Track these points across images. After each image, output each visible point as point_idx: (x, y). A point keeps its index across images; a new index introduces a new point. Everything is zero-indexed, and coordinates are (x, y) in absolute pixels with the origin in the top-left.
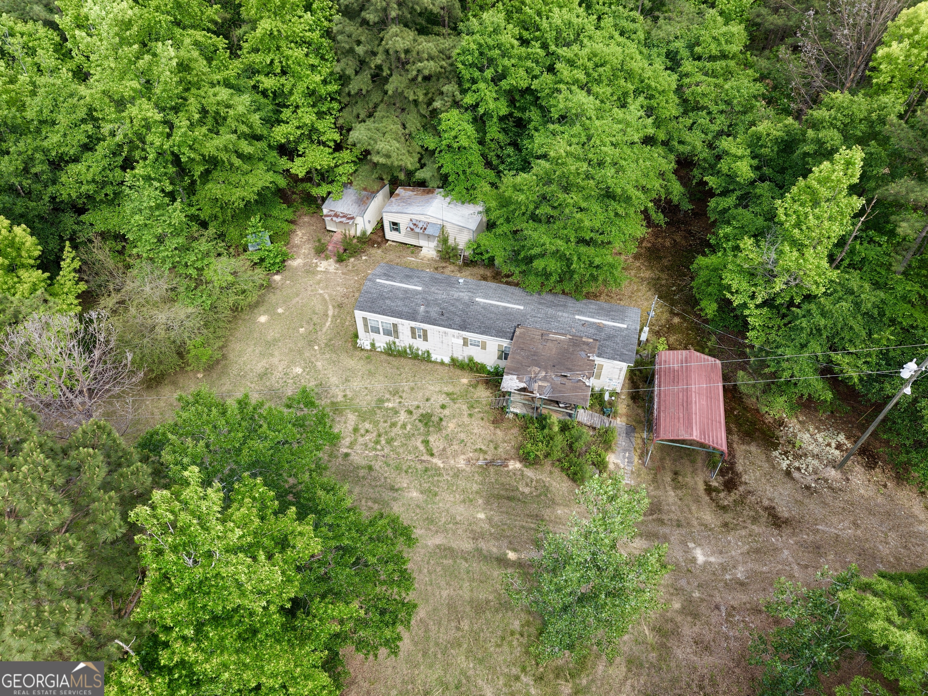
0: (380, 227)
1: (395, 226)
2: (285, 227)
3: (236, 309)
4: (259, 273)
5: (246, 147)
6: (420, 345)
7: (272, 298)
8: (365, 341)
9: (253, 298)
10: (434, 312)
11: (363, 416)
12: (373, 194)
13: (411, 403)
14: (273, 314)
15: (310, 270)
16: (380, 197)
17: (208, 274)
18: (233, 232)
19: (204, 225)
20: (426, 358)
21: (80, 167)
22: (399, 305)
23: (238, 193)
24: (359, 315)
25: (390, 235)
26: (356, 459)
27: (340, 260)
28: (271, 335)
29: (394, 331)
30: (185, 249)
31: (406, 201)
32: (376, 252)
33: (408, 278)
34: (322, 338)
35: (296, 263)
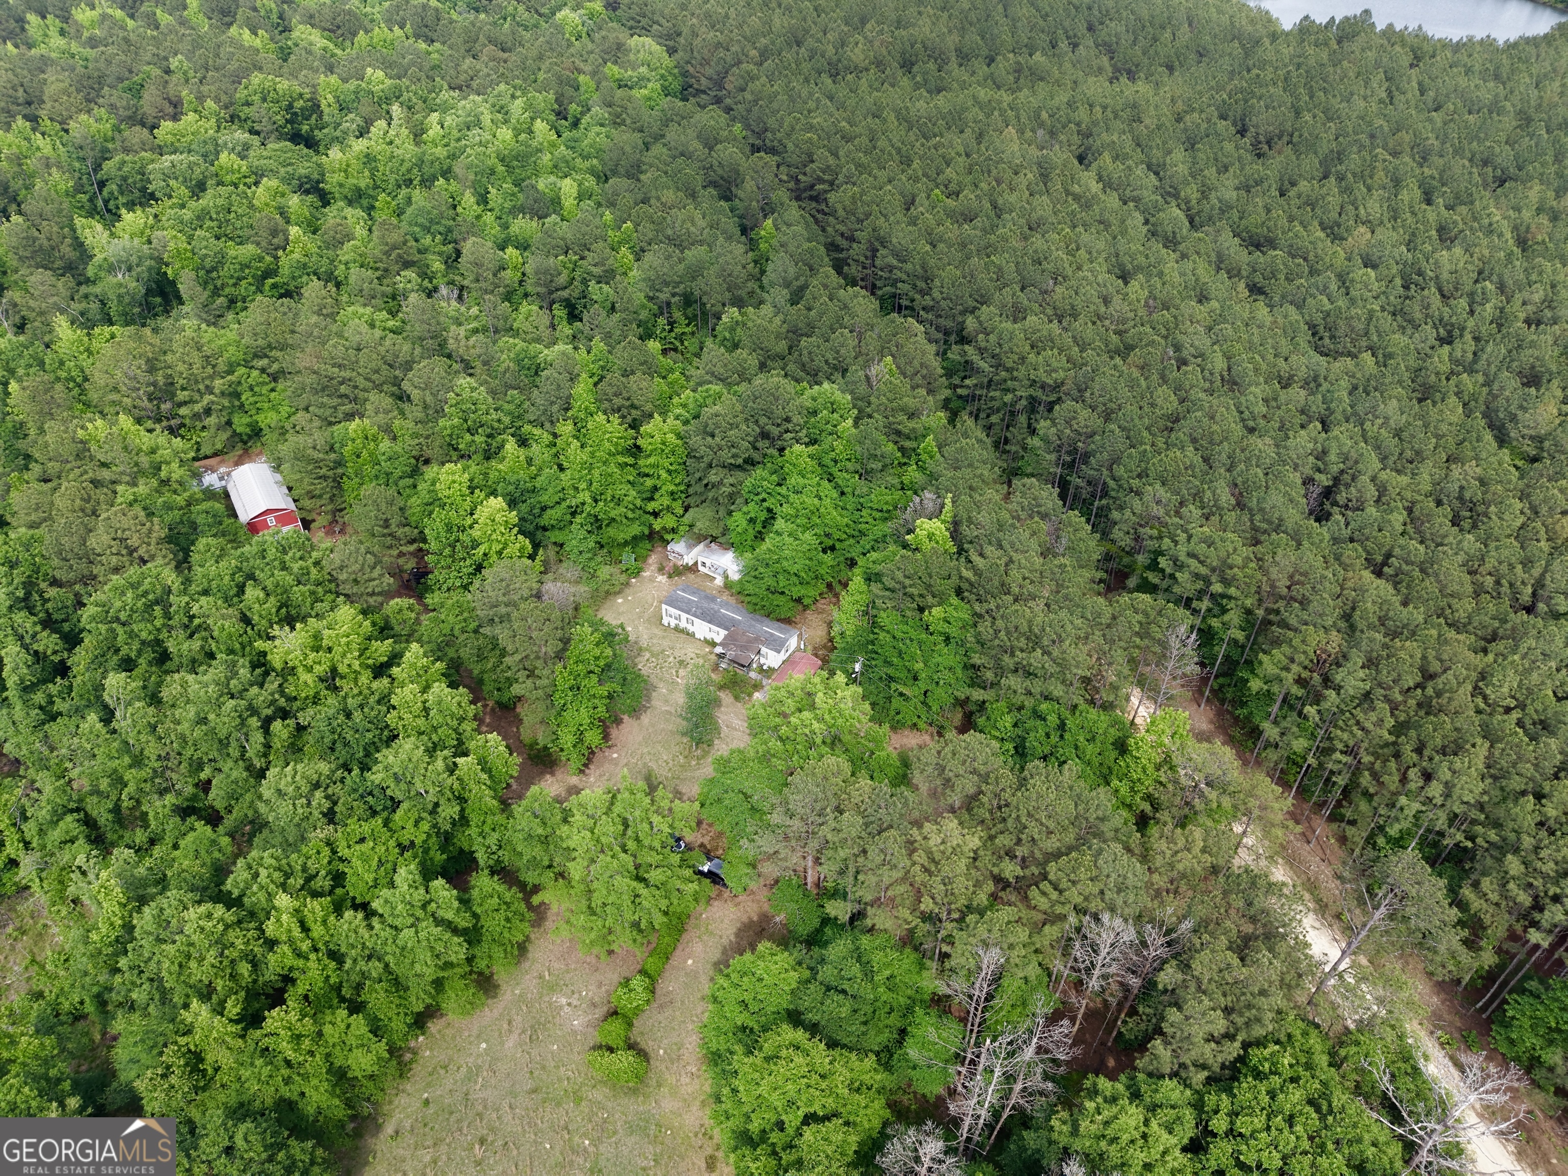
0: (696, 563)
1: (704, 564)
2: (645, 553)
3: (608, 593)
4: (623, 578)
5: (630, 515)
6: (691, 629)
7: (627, 591)
8: (665, 621)
9: (617, 589)
10: (699, 612)
11: (653, 655)
12: (695, 546)
13: (677, 654)
14: (625, 599)
15: (652, 579)
16: (701, 546)
17: (598, 573)
18: (616, 552)
19: (602, 547)
20: (693, 635)
21: (553, 512)
22: (684, 606)
23: (622, 535)
24: (664, 607)
25: (700, 568)
26: (643, 672)
27: (670, 577)
28: (622, 609)
29: (678, 618)
30: (590, 559)
31: (712, 551)
32: (692, 576)
33: (693, 594)
34: (646, 616)
35: (646, 574)
